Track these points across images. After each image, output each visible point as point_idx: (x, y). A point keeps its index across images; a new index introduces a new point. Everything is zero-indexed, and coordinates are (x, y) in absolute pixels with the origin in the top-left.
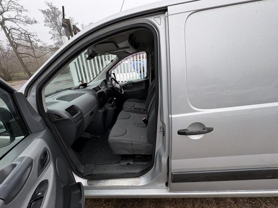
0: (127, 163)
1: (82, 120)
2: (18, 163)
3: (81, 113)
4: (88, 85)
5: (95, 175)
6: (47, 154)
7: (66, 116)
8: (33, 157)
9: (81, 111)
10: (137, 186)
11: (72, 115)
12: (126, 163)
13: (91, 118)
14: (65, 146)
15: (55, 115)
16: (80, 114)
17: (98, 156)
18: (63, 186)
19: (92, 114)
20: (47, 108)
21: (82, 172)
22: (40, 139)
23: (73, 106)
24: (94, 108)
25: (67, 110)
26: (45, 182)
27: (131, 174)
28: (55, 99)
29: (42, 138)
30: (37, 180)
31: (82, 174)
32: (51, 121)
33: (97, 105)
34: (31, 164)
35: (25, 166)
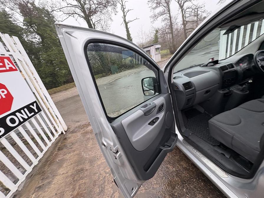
0: (223, 152)
1: (193, 94)
2: (152, 104)
3: (195, 89)
4: (219, 62)
5: (189, 139)
6: (163, 107)
7: (181, 88)
8: (157, 105)
9: (195, 88)
10: (220, 177)
11: (186, 89)
12: (221, 152)
13: (205, 96)
14: (177, 108)
15: (176, 86)
16: (193, 90)
17: (200, 130)
18: (166, 127)
19: (208, 93)
20: (173, 81)
21: (183, 131)
22: (163, 98)
23: (190, 82)
24: (213, 86)
25: (184, 84)
26: (158, 118)
27: (220, 163)
28: (183, 75)
29: (164, 98)
30: (155, 115)
31: (182, 132)
32: (173, 89)
33: (218, 85)
34: (155, 107)
35: (153, 107)
